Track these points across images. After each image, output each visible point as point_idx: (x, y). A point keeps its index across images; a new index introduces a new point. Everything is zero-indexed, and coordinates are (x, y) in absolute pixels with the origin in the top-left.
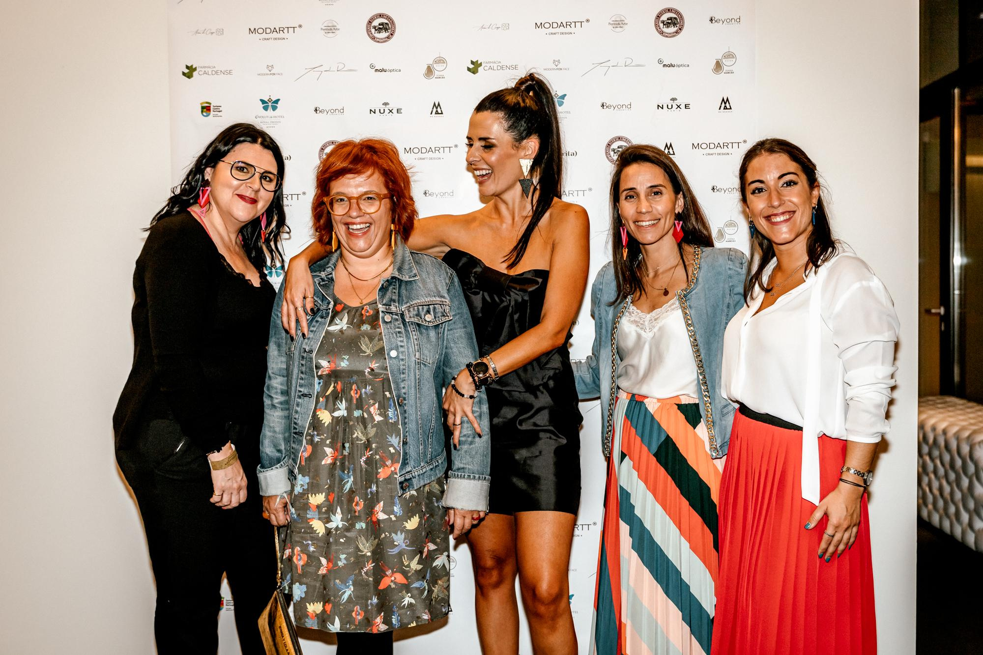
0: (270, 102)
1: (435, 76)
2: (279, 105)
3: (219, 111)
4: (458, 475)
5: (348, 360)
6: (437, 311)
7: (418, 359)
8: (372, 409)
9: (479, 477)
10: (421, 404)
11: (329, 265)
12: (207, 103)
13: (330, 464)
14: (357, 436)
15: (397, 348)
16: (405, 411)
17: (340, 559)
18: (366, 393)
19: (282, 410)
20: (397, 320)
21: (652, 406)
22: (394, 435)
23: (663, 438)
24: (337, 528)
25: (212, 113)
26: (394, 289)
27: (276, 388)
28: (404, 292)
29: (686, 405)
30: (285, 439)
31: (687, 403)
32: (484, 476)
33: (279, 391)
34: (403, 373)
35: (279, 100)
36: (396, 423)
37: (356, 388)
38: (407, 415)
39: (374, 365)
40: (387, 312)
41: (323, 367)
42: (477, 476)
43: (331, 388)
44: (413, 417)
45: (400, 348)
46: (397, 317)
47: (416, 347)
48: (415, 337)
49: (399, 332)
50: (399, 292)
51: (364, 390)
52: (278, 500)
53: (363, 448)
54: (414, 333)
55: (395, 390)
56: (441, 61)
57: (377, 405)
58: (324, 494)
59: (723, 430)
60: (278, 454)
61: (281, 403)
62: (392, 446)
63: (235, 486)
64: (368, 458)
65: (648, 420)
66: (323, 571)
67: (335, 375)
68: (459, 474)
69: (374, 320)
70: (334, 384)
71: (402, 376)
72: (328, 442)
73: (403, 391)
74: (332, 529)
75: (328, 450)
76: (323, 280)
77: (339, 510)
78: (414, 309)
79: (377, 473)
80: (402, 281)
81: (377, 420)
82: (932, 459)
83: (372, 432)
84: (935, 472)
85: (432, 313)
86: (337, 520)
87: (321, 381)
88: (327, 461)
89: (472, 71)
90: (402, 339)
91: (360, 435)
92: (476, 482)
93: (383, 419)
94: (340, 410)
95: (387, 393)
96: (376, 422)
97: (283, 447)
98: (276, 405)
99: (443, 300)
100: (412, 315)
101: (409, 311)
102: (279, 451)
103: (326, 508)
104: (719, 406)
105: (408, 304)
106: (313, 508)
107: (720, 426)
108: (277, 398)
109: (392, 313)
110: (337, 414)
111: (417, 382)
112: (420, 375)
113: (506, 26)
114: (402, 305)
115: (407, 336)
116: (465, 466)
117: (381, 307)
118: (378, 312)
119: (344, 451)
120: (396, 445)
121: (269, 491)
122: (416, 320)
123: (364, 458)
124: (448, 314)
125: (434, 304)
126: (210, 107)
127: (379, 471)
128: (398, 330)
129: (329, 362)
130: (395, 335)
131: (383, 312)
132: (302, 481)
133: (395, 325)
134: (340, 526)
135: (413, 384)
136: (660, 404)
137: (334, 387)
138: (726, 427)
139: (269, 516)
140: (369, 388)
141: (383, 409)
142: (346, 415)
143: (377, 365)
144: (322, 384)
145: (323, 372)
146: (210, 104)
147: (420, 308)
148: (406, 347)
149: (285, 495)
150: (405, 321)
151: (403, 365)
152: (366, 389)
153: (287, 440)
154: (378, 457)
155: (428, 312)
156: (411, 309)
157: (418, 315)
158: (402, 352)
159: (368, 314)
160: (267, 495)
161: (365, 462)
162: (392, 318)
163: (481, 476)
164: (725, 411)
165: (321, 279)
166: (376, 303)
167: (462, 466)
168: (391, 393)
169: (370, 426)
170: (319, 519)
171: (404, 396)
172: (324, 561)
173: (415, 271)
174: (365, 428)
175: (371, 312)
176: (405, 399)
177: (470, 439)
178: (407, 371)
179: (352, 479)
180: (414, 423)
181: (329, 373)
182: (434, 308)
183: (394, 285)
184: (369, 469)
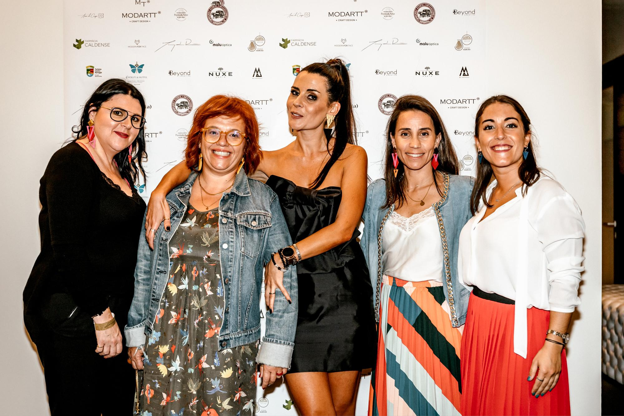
0: (137, 66)
1: (256, 50)
2: (144, 69)
3: (100, 73)
4: (268, 340)
5: (192, 248)
6: (261, 219)
7: (243, 252)
8: (206, 286)
9: (284, 343)
10: (242, 286)
11: (188, 183)
12: (91, 67)
13: (174, 324)
14: (193, 305)
15: (228, 243)
16: (229, 289)
17: (176, 395)
18: (202, 273)
19: (144, 285)
20: (231, 223)
21: (409, 289)
22: (219, 307)
23: (419, 313)
24: (176, 372)
25: (94, 74)
26: (232, 201)
27: (141, 269)
28: (239, 204)
29: (434, 288)
30: (145, 306)
31: (435, 286)
32: (288, 342)
33: (143, 271)
34: (231, 261)
35: (143, 65)
36: (222, 297)
37: (196, 269)
38: (230, 292)
39: (210, 254)
40: (224, 216)
41: (174, 253)
42: (283, 342)
43: (178, 268)
44: (235, 294)
45: (230, 243)
46: (231, 221)
47: (242, 243)
48: (242, 236)
49: (231, 232)
50: (235, 204)
51: (201, 271)
52: (136, 350)
53: (197, 313)
54: (242, 233)
55: (223, 272)
56: (261, 38)
57: (210, 283)
58: (168, 345)
59: (461, 308)
60: (139, 317)
61: (144, 280)
62: (218, 314)
63: (113, 340)
64: (199, 321)
65: (408, 300)
66: (163, 403)
67: (182, 258)
68: (270, 339)
69: (214, 222)
70: (181, 265)
71: (230, 263)
72: (173, 307)
73: (229, 274)
74: (172, 372)
75: (173, 314)
76: (182, 193)
77: (178, 358)
78: (244, 217)
79: (205, 333)
80: (238, 196)
81: (208, 294)
82: (609, 330)
83: (204, 302)
84: (611, 339)
85: (257, 220)
86: (176, 366)
87: (172, 262)
88: (172, 321)
89: (283, 46)
90: (232, 236)
91: (196, 304)
92: (282, 346)
93: (212, 293)
94: (184, 284)
95: (218, 276)
96: (208, 296)
97: (143, 312)
98: (140, 281)
99: (266, 212)
100: (242, 221)
101: (240, 217)
102: (140, 315)
103: (169, 357)
104: (459, 289)
105: (241, 213)
106: (161, 355)
107: (459, 303)
108: (141, 276)
109: (228, 218)
110: (181, 287)
111: (241, 269)
112: (243, 264)
113: (308, 15)
114: (236, 213)
115: (236, 235)
116: (274, 333)
117: (220, 213)
118: (218, 217)
119: (185, 315)
120: (220, 314)
121: (131, 343)
122: (244, 224)
123: (197, 321)
124: (269, 223)
125: (259, 215)
126: (93, 69)
127: (207, 331)
128: (230, 230)
129: (178, 249)
130: (228, 233)
131: (221, 216)
132: (155, 336)
133: (229, 226)
134: (178, 370)
135: (237, 270)
136: (415, 288)
137: (181, 267)
138: (463, 305)
139: (132, 362)
140: (205, 270)
141: (214, 286)
142: (187, 288)
143: (212, 254)
144: (172, 265)
145: (174, 256)
146: (93, 67)
147: (249, 216)
148: (235, 242)
149: (142, 347)
150: (237, 224)
151: (232, 255)
152: (203, 270)
153: (146, 308)
154: (206, 321)
155: (254, 220)
156: (242, 217)
157: (247, 221)
158: (232, 246)
159: (210, 217)
160: (130, 346)
161: (198, 324)
162: (227, 221)
163: (286, 342)
164: (463, 293)
165: (181, 192)
166: (218, 210)
167: (272, 333)
168: (221, 276)
169: (203, 298)
170: (164, 364)
171: (230, 278)
172: (165, 395)
173: (248, 190)
174: (200, 299)
175: (213, 216)
176: (230, 280)
177: (280, 314)
178: (233, 260)
179: (188, 336)
180: (235, 299)
181: (178, 257)
182: (259, 218)
183: (233, 199)
184: (200, 330)
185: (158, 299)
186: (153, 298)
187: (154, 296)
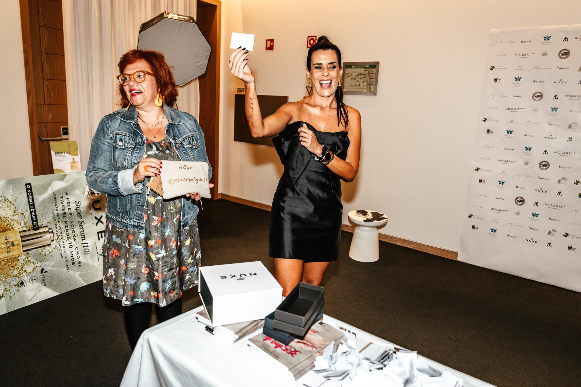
14: (170, 208)
40: (176, 143)
46: (180, 145)
53: (174, 214)
54: (191, 152)
74: (160, 258)
75: (155, 218)
78: (187, 140)
83: (178, 205)
85: (195, 141)
88: (155, 223)
90: (187, 156)
91: (172, 207)
99: (197, 134)
100: (187, 144)
110: (158, 198)
114: (179, 138)
115: (188, 154)
119: (163, 217)
122: (190, 146)
125: (194, 136)
128: (184, 152)
130: (184, 155)
133: (181, 150)
147: (189, 138)
150: (184, 145)
156: (186, 140)
157: (190, 143)
173: (178, 119)
174: (174, 203)
179: (168, 230)
185: (143, 205)
186: (139, 204)
187: (140, 203)
